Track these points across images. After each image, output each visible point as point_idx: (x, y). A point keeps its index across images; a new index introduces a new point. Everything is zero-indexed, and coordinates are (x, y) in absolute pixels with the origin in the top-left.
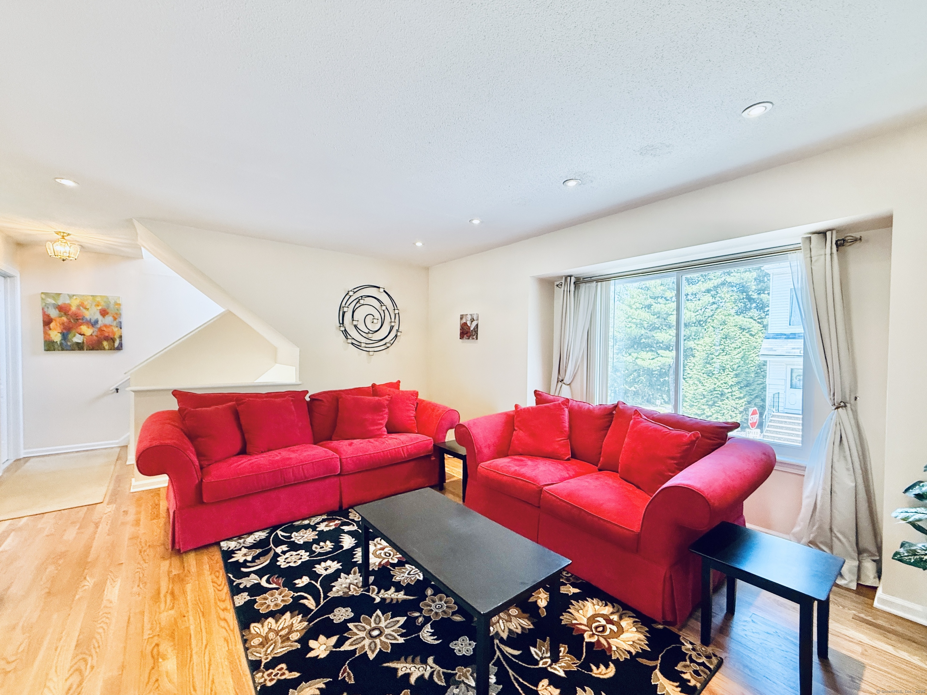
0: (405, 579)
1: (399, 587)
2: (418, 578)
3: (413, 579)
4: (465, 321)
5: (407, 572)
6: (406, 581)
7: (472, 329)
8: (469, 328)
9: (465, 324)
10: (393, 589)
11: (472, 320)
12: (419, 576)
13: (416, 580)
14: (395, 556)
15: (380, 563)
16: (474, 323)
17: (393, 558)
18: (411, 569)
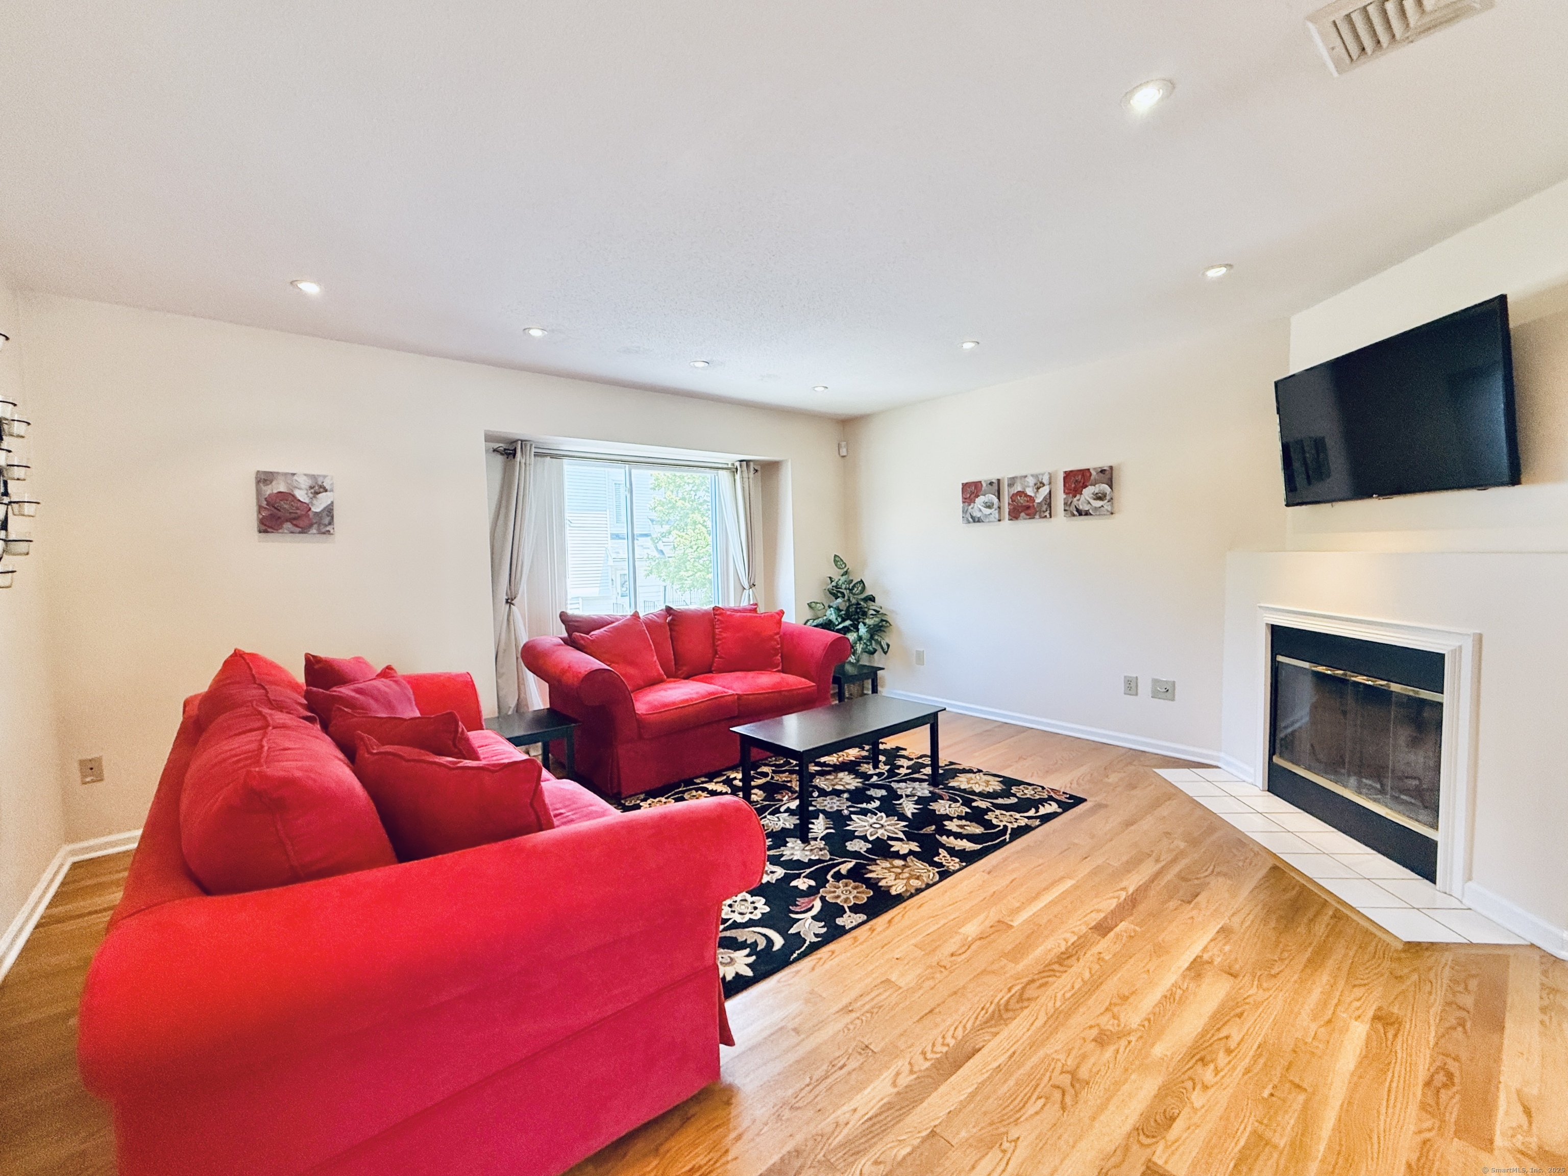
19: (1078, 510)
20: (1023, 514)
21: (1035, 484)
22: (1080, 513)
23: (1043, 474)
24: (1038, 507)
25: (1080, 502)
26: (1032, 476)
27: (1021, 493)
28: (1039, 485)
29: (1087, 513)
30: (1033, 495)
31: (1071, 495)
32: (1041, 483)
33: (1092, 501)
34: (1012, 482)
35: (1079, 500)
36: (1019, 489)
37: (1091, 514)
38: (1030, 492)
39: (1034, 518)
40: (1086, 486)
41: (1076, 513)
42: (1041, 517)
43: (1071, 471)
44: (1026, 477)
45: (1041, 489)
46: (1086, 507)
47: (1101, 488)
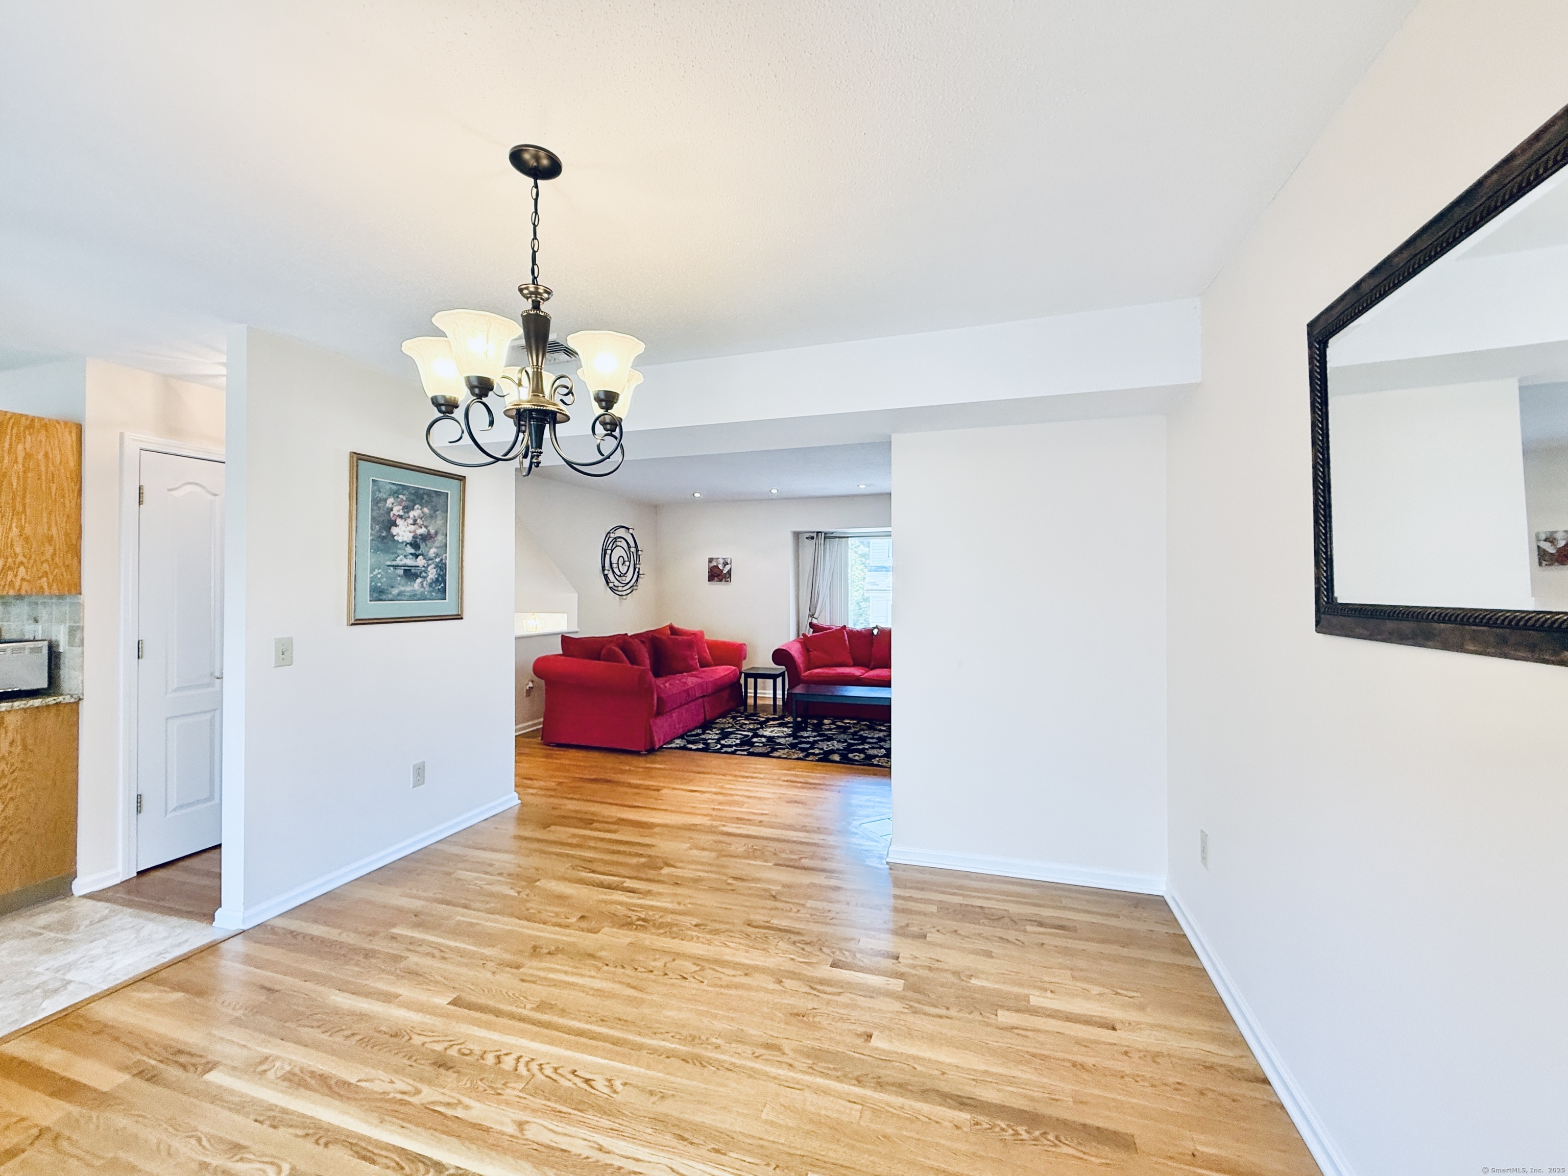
4: (715, 564)
7: (725, 572)
8: (722, 571)
9: (717, 567)
11: (725, 564)
16: (728, 568)
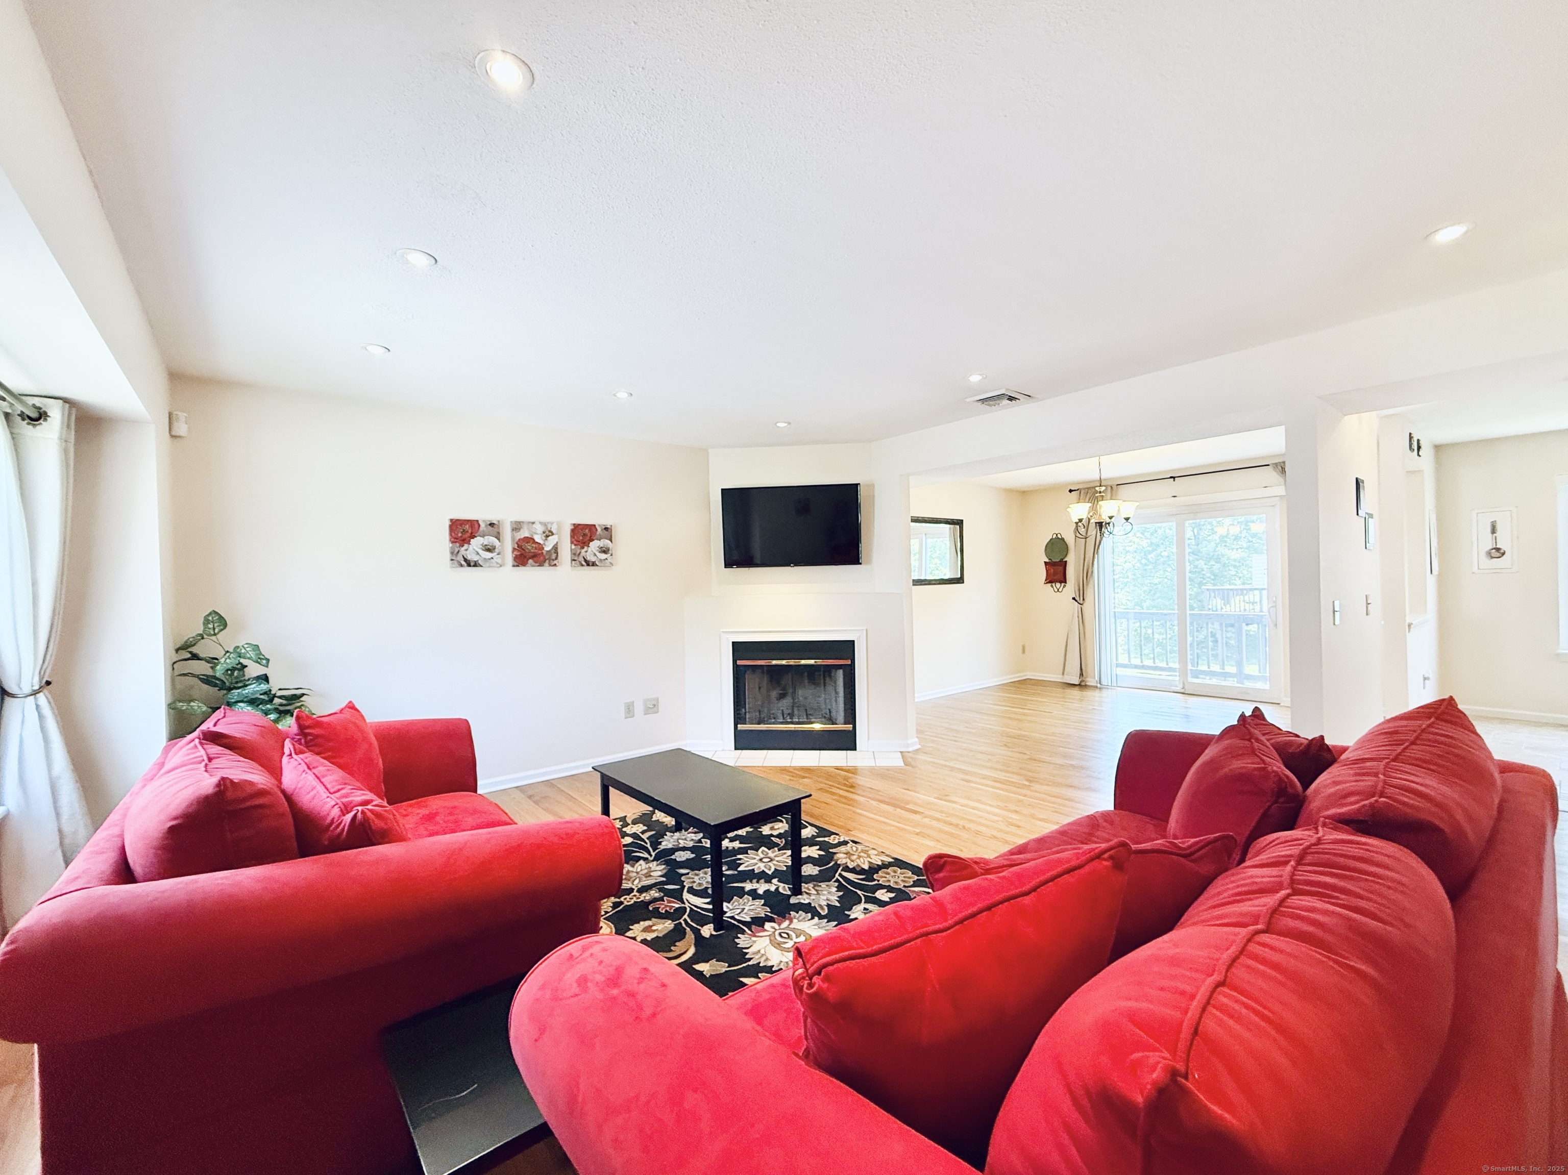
0: (748, 903)
1: (754, 894)
2: (729, 905)
3: (736, 903)
5: (745, 911)
6: (746, 901)
10: (761, 892)
12: (728, 907)
13: (732, 902)
14: (770, 933)
15: (791, 922)
17: (774, 930)
18: (741, 915)
19: (586, 561)
20: (531, 561)
21: (544, 533)
22: (588, 563)
23: (552, 523)
24: (546, 554)
25: (587, 553)
26: (540, 523)
27: (529, 540)
28: (548, 534)
29: (594, 564)
30: (542, 542)
31: (579, 547)
32: (550, 531)
33: (598, 554)
34: (517, 527)
35: (586, 552)
36: (527, 534)
37: (597, 565)
38: (538, 539)
39: (543, 566)
40: (593, 540)
41: (584, 563)
42: (550, 565)
43: (579, 525)
44: (533, 523)
45: (550, 537)
46: (593, 559)
47: (605, 543)
